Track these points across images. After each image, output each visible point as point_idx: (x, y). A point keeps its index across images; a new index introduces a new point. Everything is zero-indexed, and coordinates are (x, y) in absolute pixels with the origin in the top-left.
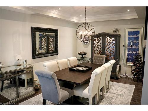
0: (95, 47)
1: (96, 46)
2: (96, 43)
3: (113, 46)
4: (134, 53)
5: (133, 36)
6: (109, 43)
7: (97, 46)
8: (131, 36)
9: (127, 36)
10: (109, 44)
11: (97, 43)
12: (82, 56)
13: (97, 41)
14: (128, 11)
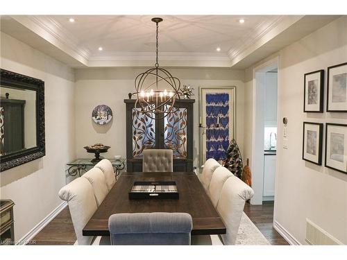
0: (138, 131)
1: (141, 127)
2: (139, 121)
3: (184, 126)
4: (220, 139)
5: (217, 105)
6: (173, 121)
7: (143, 127)
8: (213, 104)
9: (205, 104)
10: (172, 123)
11: (142, 120)
12: (97, 156)
13: (141, 116)
14: (218, 49)
